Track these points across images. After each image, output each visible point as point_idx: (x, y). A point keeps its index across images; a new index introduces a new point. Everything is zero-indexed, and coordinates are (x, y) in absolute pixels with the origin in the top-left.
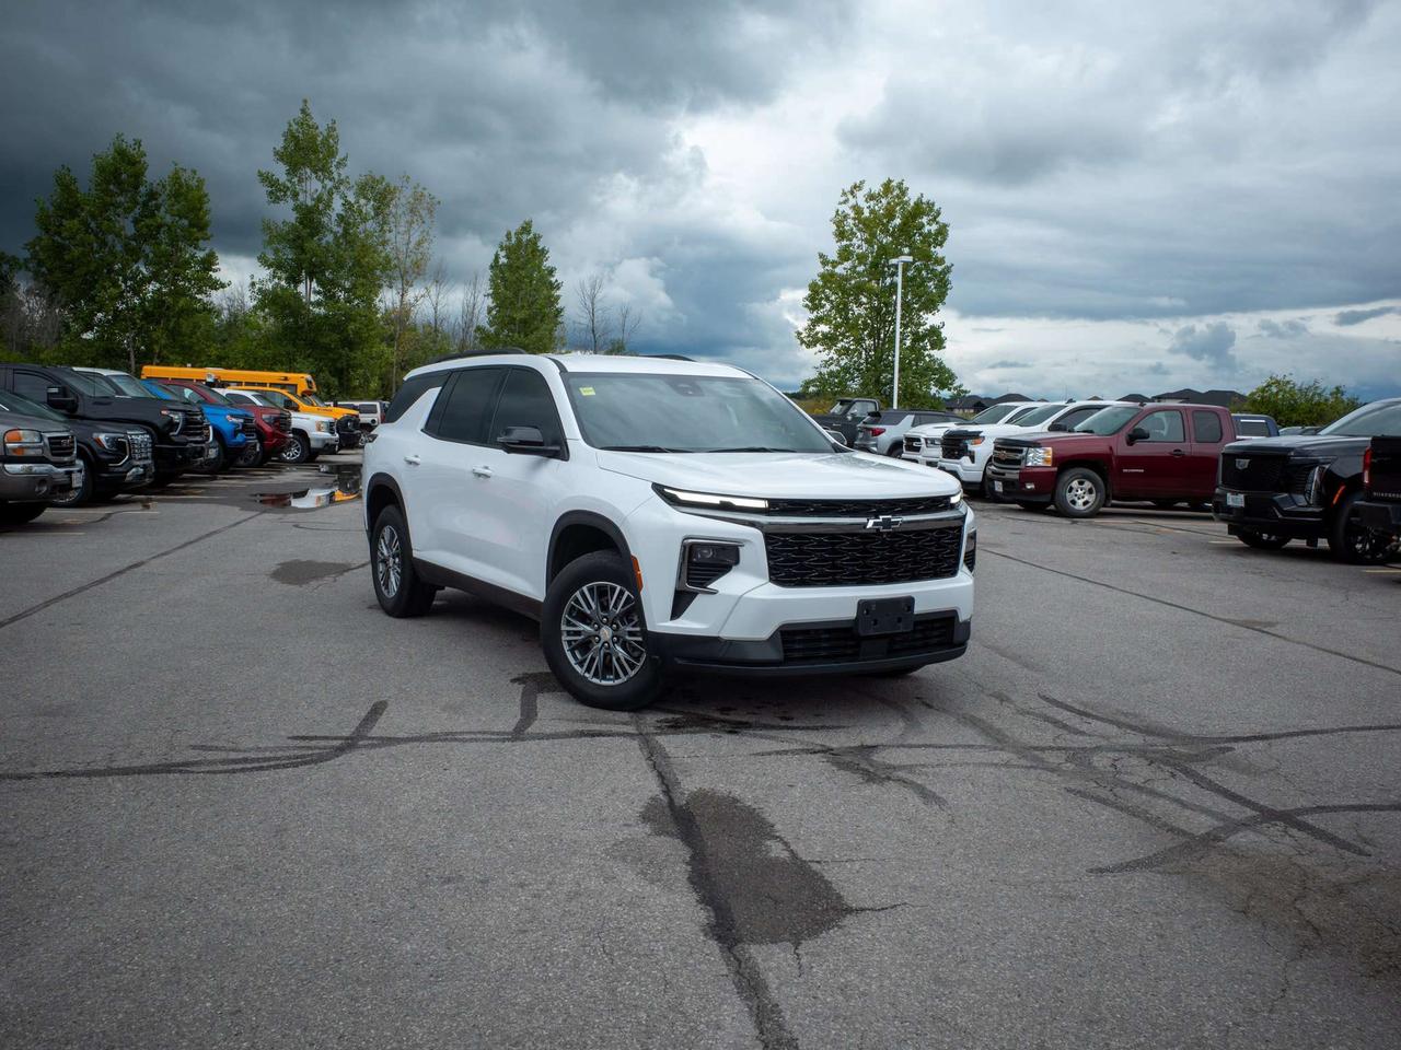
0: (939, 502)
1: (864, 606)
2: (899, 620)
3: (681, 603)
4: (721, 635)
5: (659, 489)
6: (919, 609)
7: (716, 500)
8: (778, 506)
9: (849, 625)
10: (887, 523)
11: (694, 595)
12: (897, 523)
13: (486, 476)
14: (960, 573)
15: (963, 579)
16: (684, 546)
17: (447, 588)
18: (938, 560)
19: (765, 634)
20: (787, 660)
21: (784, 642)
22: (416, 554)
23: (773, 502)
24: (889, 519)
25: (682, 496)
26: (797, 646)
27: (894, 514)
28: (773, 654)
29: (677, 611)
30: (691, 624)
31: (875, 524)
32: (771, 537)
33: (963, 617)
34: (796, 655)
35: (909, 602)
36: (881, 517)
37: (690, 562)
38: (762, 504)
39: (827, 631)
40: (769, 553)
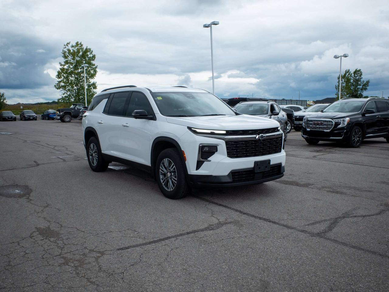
0: (275, 129)
1: (256, 163)
2: (266, 167)
3: (199, 165)
4: (213, 175)
5: (190, 128)
6: (272, 163)
7: (209, 131)
8: (229, 133)
9: (252, 169)
10: (262, 137)
11: (203, 162)
12: (265, 136)
13: (127, 126)
14: (282, 151)
15: (283, 153)
16: (200, 147)
17: (112, 162)
18: (276, 148)
19: (226, 173)
20: (234, 181)
21: (232, 176)
22: (103, 152)
23: (227, 131)
24: (263, 135)
25: (198, 131)
26: (236, 177)
27: (264, 133)
28: (229, 180)
29: (198, 167)
30: (202, 171)
31: (259, 137)
32: (228, 143)
33: (283, 165)
34: (236, 180)
35: (269, 161)
36: (260, 135)
37: (202, 151)
38: (224, 132)
39: (244, 171)
40: (227, 148)
